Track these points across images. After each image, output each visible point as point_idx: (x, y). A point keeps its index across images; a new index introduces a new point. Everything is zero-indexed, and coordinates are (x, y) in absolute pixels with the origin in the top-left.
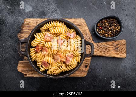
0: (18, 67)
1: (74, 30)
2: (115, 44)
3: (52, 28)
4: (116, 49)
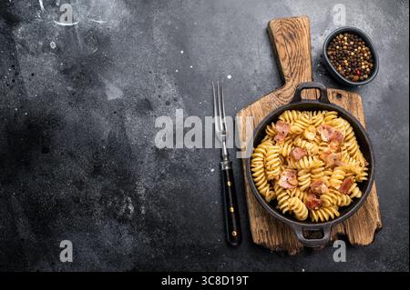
0: (364, 243)
1: (268, 127)
2: (283, 42)
4: (292, 38)
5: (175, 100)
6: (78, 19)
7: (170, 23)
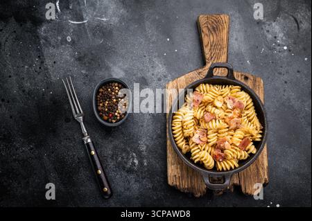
2: (207, 33)
3: (184, 131)
5: (165, 77)
6: (87, 18)
7: (157, 17)
